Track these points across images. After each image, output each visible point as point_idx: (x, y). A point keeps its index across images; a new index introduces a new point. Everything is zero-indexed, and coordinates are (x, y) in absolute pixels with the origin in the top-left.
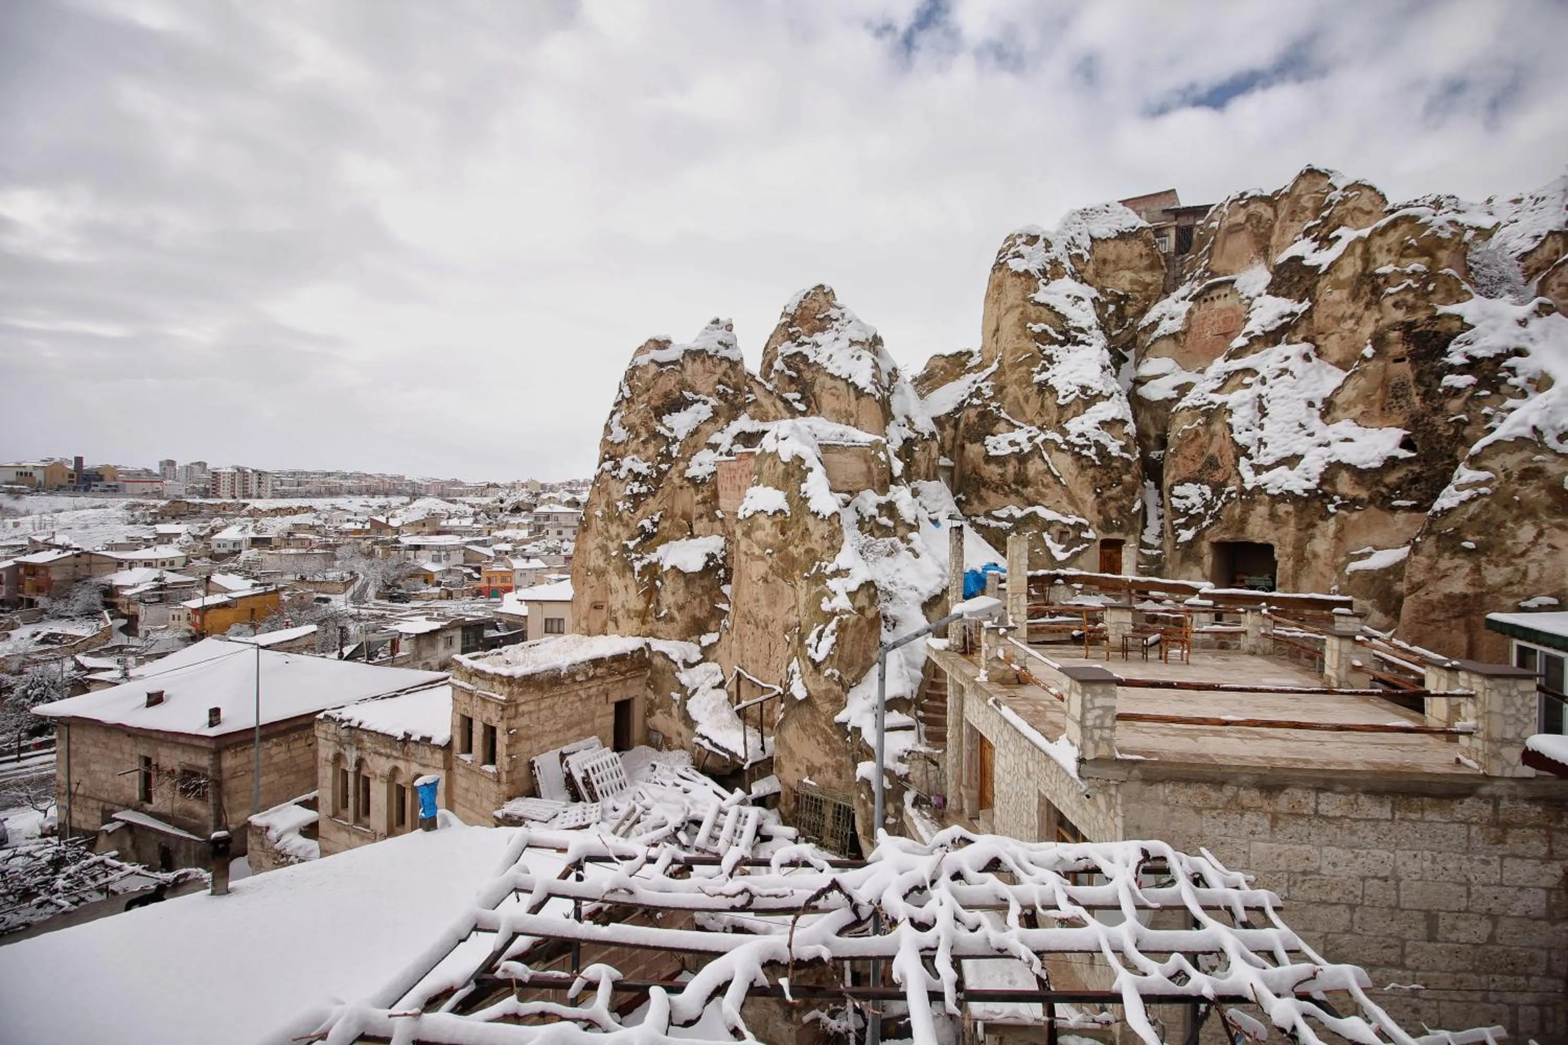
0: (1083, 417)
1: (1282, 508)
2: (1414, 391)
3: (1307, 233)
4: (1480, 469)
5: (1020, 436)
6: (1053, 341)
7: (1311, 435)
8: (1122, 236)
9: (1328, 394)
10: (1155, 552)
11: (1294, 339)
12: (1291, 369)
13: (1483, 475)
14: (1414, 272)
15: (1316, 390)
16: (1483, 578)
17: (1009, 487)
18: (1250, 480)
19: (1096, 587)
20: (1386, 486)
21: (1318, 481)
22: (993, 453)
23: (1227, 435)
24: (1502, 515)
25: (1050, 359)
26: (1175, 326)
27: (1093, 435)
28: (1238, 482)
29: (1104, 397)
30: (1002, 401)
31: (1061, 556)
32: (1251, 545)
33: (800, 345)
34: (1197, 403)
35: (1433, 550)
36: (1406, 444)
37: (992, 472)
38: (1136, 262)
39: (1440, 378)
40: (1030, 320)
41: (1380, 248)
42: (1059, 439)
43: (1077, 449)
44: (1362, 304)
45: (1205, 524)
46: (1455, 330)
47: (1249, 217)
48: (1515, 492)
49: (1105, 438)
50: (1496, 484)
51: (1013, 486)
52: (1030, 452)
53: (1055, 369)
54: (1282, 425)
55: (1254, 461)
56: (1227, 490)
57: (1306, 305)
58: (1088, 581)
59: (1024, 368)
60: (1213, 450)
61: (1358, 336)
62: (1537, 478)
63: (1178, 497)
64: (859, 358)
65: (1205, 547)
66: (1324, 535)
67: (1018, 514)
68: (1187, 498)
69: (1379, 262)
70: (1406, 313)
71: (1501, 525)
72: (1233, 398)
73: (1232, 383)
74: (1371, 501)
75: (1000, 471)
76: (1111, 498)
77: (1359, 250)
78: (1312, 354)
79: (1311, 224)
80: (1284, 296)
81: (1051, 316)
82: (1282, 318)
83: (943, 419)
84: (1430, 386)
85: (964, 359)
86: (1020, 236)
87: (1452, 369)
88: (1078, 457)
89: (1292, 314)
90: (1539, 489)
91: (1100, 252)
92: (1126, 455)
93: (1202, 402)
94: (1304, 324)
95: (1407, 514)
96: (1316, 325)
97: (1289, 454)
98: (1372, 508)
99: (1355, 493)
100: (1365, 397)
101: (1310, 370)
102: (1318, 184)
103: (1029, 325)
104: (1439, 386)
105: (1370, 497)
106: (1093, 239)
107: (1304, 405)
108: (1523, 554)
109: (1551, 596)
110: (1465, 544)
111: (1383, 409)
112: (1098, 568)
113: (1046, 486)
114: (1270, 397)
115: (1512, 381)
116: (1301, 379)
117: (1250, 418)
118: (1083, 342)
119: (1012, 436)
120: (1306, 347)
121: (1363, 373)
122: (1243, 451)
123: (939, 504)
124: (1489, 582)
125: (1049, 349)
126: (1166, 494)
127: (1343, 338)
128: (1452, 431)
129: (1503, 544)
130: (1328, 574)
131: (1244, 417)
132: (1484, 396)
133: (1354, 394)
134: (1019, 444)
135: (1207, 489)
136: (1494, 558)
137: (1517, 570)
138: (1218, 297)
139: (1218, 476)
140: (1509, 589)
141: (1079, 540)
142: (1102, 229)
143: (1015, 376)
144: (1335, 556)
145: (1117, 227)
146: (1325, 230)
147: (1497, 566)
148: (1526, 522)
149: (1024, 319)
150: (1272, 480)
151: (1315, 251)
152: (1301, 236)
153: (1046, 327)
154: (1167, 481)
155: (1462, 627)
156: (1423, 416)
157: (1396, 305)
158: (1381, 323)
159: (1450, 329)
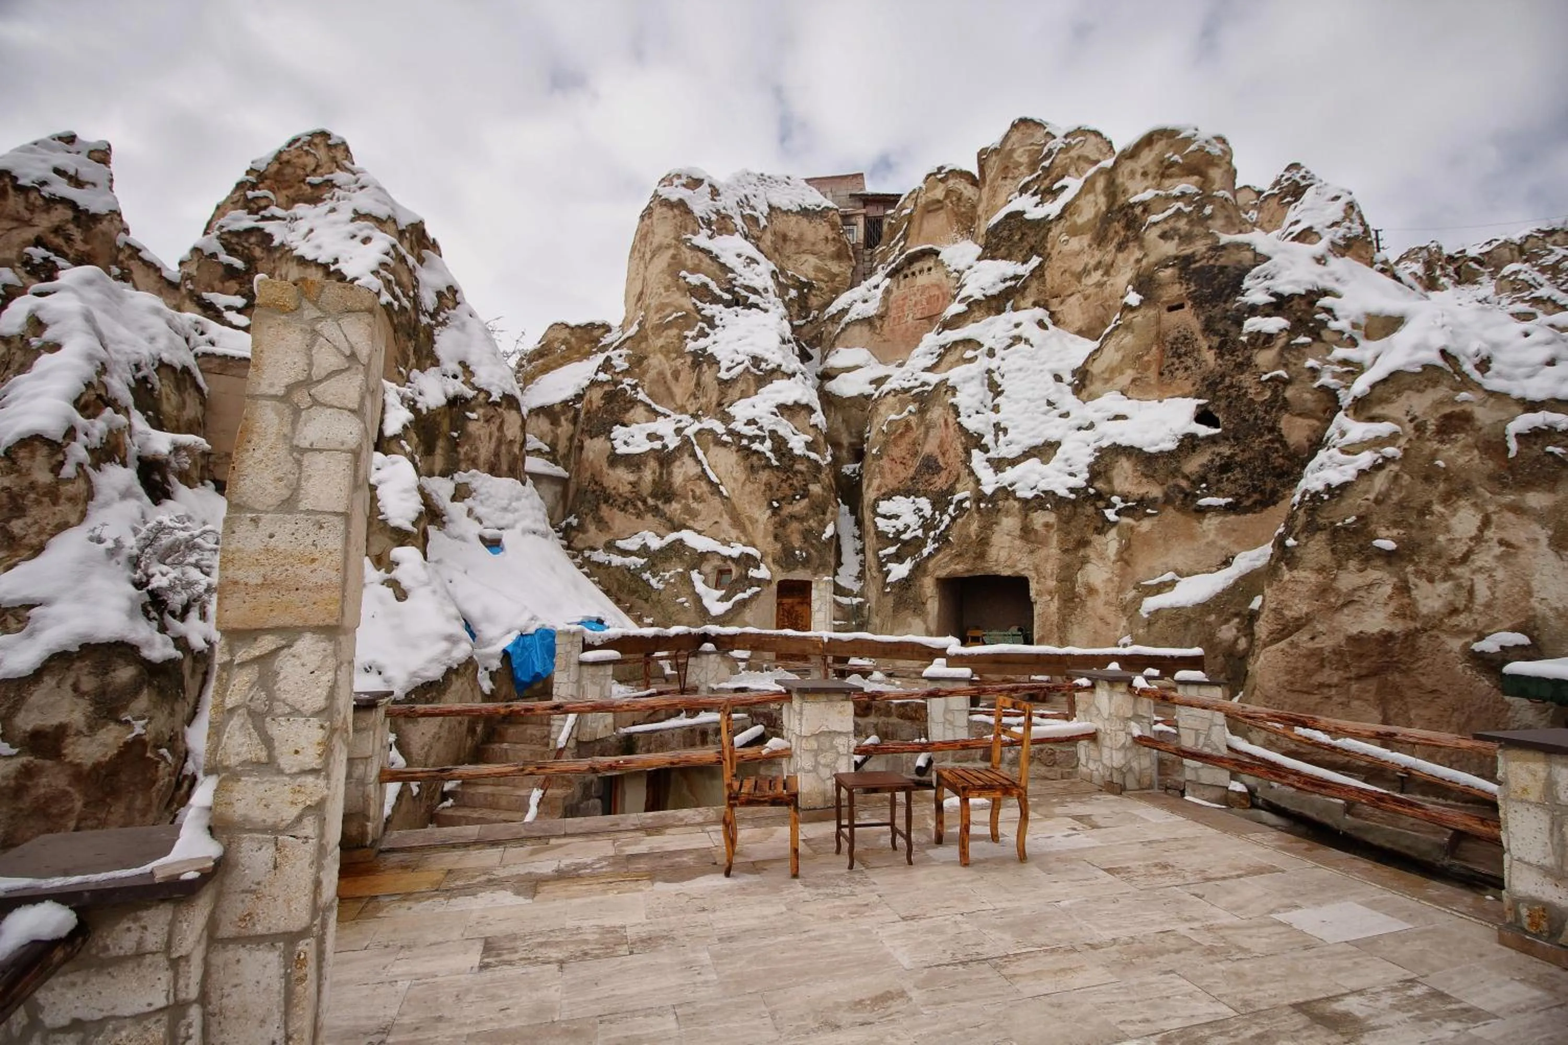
0: (753, 399)
1: (1040, 519)
2: (1204, 344)
3: (1024, 190)
4: (1372, 419)
5: (664, 427)
6: (716, 300)
7: (1065, 415)
8: (805, 212)
9: (1080, 363)
10: (856, 601)
11: (1022, 304)
12: (1025, 335)
13: (1384, 429)
14: (1183, 194)
15: (1061, 360)
16: (1413, 603)
17: (644, 502)
18: (989, 482)
19: (770, 655)
20: (1186, 477)
21: (1087, 476)
22: (621, 450)
23: (951, 420)
24: (1422, 493)
25: (710, 322)
26: (871, 309)
27: (768, 422)
28: (971, 485)
29: (784, 373)
30: (641, 377)
31: (717, 608)
32: (996, 580)
33: (264, 218)
34: (907, 385)
35: (1326, 558)
36: (1203, 417)
37: (620, 479)
38: (821, 247)
39: (1240, 324)
40: (684, 268)
41: (1132, 173)
42: (719, 428)
43: (745, 442)
44: (1112, 247)
45: (925, 552)
46: (1247, 263)
47: (948, 193)
48: (1433, 456)
49: (784, 428)
50: (1402, 442)
51: (651, 501)
52: (677, 449)
53: (717, 335)
54: (1025, 403)
55: (992, 454)
56: (957, 497)
57: (1035, 261)
58: (757, 643)
59: (674, 332)
60: (930, 447)
61: (1108, 290)
62: (1463, 430)
63: (884, 516)
64: (366, 240)
65: (928, 586)
66: (1102, 557)
67: (655, 543)
68: (897, 517)
69: (1132, 191)
70: (1179, 245)
71: (1425, 510)
72: (955, 375)
73: (950, 358)
74: (1168, 500)
75: (632, 478)
76: (793, 517)
77: (1101, 184)
78: (1048, 321)
79: (1028, 179)
80: (1003, 258)
81: (715, 268)
82: (1004, 281)
83: (558, 408)
84: (1227, 333)
85: (597, 333)
86: (679, 176)
87: (1253, 310)
88: (747, 453)
89: (1016, 277)
90: (1467, 448)
91: (780, 224)
92: (813, 455)
93: (912, 383)
94: (1034, 284)
95: (1220, 518)
96: (1048, 286)
97: (1039, 441)
98: (1170, 513)
99: (1142, 491)
100: (1136, 359)
101: (1050, 337)
102: (1032, 136)
103: (683, 273)
104: (1240, 333)
105: (1166, 494)
106: (770, 206)
107: (1051, 378)
108: (1465, 559)
109: (1513, 630)
110: (1378, 543)
111: (1161, 374)
112: (774, 625)
113: (698, 499)
114: (1002, 371)
115: (1333, 325)
116: (1040, 347)
117: (981, 396)
118: (756, 306)
119: (652, 427)
120: (1040, 313)
121: (1128, 327)
122: (974, 441)
123: (509, 518)
124: (1425, 611)
125: (710, 309)
126: (867, 514)
127: (1086, 298)
128: (1268, 394)
129: (1432, 541)
130: (1111, 618)
131: (973, 396)
132: (1303, 345)
133: (1118, 356)
134: (661, 438)
135: (925, 504)
136: (1424, 566)
137: (1459, 586)
138: (921, 271)
139: (940, 482)
140: (1454, 620)
141: (746, 581)
142: (785, 199)
143: (660, 342)
144: (1121, 590)
145: (800, 202)
146: (1047, 182)
147: (1431, 580)
148: (1462, 502)
149: (676, 265)
150: (1021, 478)
151: (1037, 205)
152: (1017, 194)
153: (707, 280)
154: (869, 495)
155: (1370, 697)
156: (1223, 376)
157: (1164, 236)
158: (1144, 262)
159: (1240, 262)
